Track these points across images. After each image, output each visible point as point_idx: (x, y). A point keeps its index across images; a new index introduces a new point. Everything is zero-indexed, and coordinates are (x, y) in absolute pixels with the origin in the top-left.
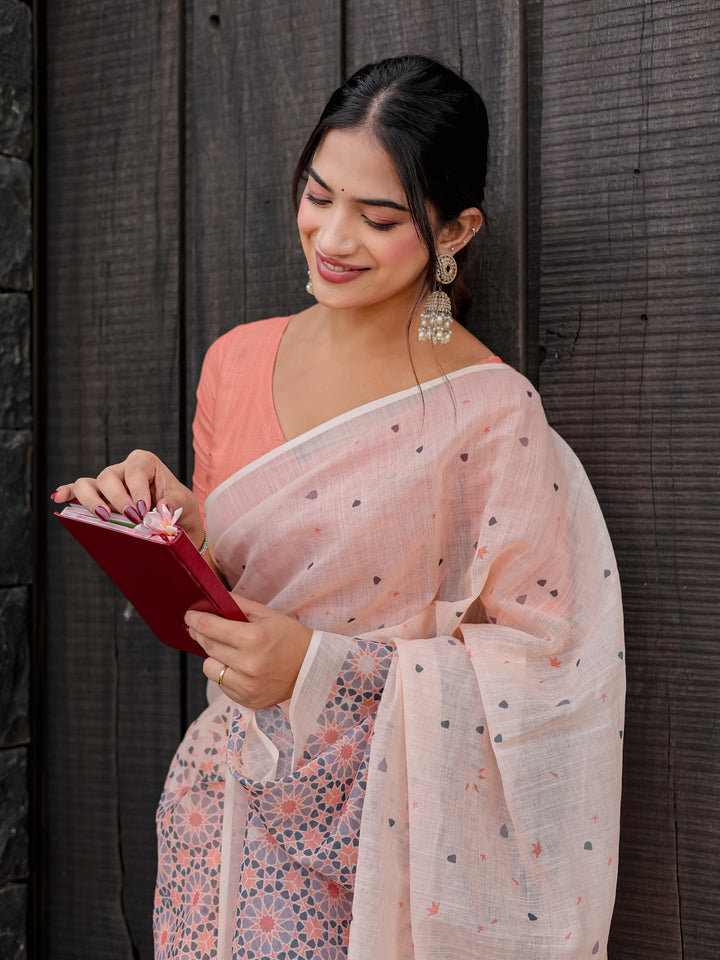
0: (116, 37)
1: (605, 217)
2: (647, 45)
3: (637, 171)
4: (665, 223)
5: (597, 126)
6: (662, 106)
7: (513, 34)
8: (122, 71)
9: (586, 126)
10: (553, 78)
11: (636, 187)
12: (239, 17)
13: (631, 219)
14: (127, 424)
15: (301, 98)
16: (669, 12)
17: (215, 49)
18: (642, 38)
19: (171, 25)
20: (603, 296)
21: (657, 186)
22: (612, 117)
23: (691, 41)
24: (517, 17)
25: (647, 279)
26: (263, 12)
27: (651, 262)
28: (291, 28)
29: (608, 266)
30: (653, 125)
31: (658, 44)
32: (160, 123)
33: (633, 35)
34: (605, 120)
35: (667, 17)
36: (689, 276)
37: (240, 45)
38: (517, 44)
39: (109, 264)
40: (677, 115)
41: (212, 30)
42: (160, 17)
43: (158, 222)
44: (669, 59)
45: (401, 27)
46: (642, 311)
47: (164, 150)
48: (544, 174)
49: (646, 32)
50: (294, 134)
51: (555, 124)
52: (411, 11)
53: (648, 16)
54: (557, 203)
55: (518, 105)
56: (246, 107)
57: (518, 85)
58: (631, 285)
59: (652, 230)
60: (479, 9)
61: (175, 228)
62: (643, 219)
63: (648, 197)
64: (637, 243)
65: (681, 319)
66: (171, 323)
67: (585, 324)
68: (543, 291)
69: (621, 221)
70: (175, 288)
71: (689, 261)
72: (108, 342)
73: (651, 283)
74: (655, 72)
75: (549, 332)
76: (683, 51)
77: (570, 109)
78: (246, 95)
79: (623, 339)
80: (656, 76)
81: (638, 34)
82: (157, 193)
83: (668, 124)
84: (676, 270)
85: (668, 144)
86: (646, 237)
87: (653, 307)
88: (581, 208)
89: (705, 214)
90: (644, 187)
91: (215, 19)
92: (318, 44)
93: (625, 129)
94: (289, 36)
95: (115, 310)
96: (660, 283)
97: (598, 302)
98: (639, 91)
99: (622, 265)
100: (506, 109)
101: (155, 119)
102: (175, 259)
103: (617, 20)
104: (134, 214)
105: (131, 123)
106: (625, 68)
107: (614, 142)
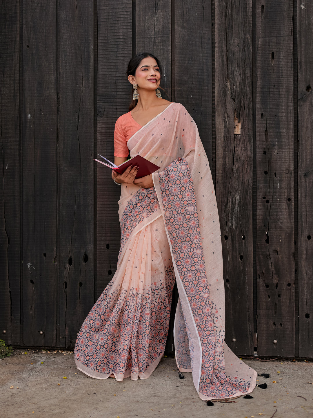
0: (4, 47)
1: (109, 91)
2: (117, 61)
3: (115, 83)
4: (120, 92)
5: (108, 74)
6: (120, 72)
7: (92, 56)
8: (6, 55)
9: (106, 74)
10: (100, 65)
11: (115, 86)
12: (34, 47)
13: (114, 91)
14: (6, 128)
15: (48, 64)
16: (121, 56)
17: (28, 52)
18: (116, 60)
19: (18, 46)
20: (109, 105)
21: (119, 86)
22: (111, 73)
23: (125, 61)
24: (93, 53)
25: (117, 102)
26: (39, 46)
27: (118, 99)
28: (46, 50)
29: (110, 100)
30: (118, 75)
31: (119, 61)
32: (15, 66)
33: (114, 59)
34: (110, 73)
35: (120, 56)
36: (124, 102)
37: (34, 52)
38: (93, 59)
39: (2, 95)
40: (122, 74)
41: (27, 48)
42: (15, 44)
43: (14, 86)
44: (121, 64)
45: (69, 53)
46: (116, 108)
47: (16, 72)
48: (98, 83)
49: (117, 59)
50: (46, 71)
51: (100, 73)
52: (71, 50)
53: (117, 56)
54: (100, 88)
55: (93, 69)
56: (35, 65)
57: (93, 66)
58: (114, 103)
59: (118, 94)
60: (85, 51)
61: (19, 88)
62: (117, 92)
63: (117, 88)
64: (115, 96)
65: (123, 109)
66: (17, 107)
67: (105, 110)
68: (98, 103)
69: (112, 92)
70: (19, 100)
71: (124, 99)
72: (2, 111)
73: (118, 103)
74: (118, 66)
75: (99, 111)
76: (124, 63)
77: (103, 71)
78: (35, 63)
79: (113, 113)
80: (119, 67)
81: (115, 59)
82: (14, 80)
83: (121, 75)
84: (122, 101)
85: (121, 79)
86: (117, 95)
87: (118, 107)
88: (104, 89)
89: (127, 91)
90: (116, 86)
91: (28, 46)
92: (52, 54)
93: (113, 75)
94: (45, 52)
95: (4, 104)
96: (119, 103)
97: (108, 106)
98: (115, 69)
99: (113, 100)
100: (91, 70)
101: (14, 65)
102: (19, 94)
103: (111, 56)
104: (8, 84)
105: (8, 66)
106: (113, 65)
107: (111, 78)
